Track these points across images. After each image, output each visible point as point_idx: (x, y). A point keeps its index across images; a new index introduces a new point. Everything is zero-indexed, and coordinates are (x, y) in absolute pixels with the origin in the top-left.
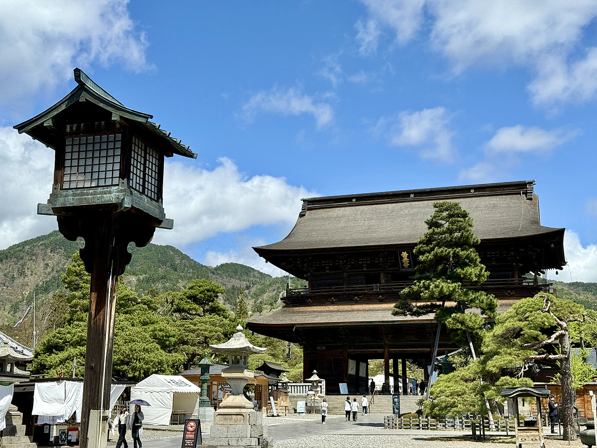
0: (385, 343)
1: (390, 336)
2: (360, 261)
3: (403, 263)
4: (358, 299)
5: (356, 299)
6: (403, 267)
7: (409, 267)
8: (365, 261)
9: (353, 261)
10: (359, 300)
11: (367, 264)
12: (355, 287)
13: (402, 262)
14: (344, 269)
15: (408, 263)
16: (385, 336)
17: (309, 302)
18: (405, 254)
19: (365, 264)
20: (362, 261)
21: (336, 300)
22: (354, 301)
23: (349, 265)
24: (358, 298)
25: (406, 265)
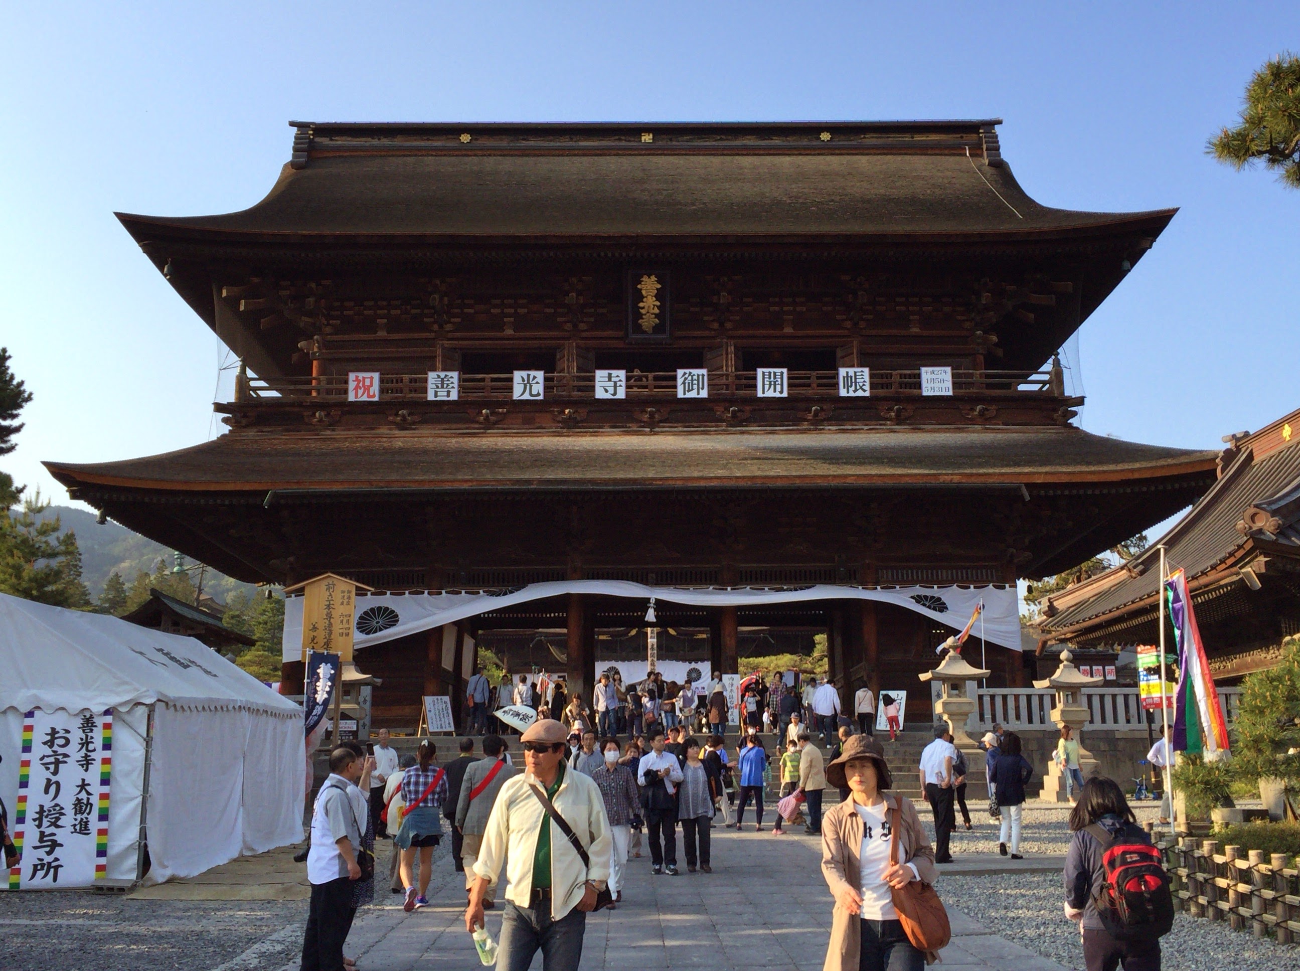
0: (574, 570)
1: (589, 544)
2: (496, 306)
3: (641, 316)
4: (493, 418)
5: (486, 418)
6: (638, 329)
7: (657, 329)
8: (510, 307)
9: (470, 306)
11: (516, 315)
12: (483, 380)
13: (636, 309)
14: (441, 326)
15: (657, 316)
16: (574, 544)
17: (320, 421)
18: (649, 286)
19: (509, 315)
20: (503, 306)
21: (416, 418)
22: (477, 422)
23: (457, 316)
24: (494, 414)
25: (649, 321)
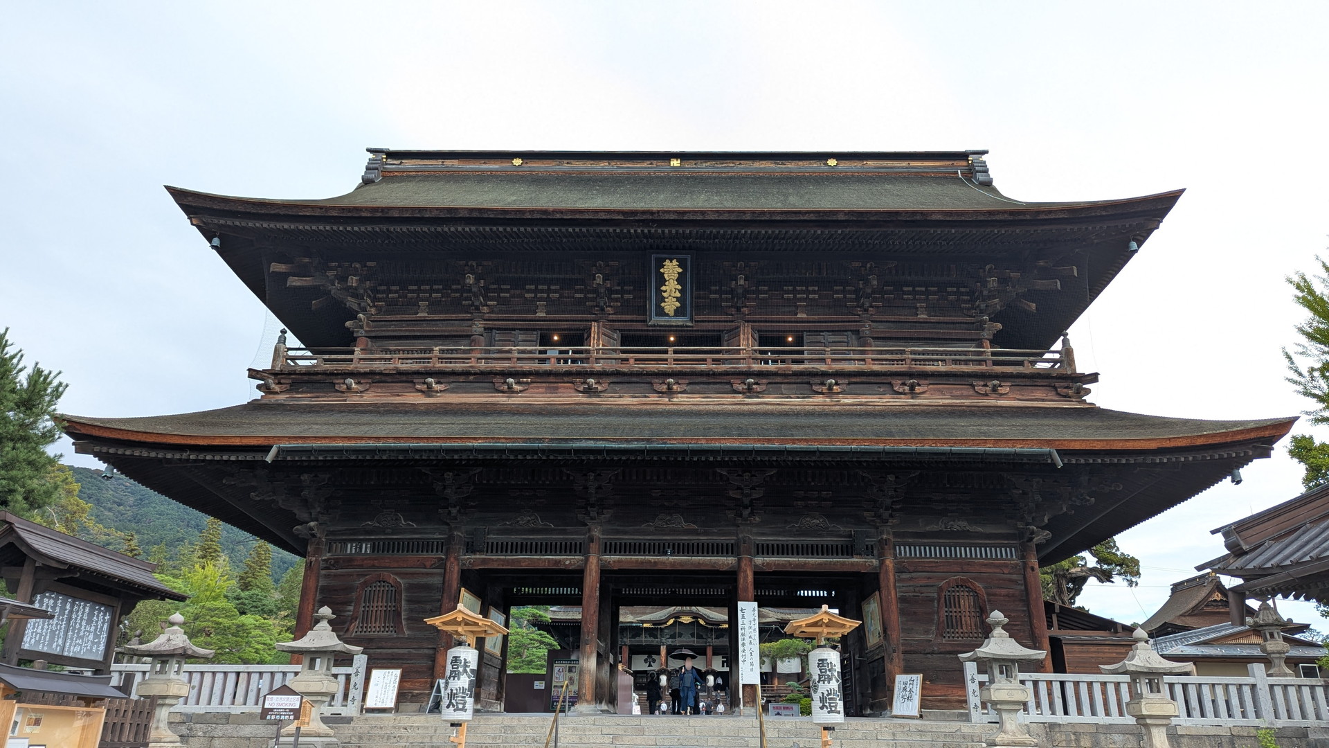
0: (591, 540)
1: (608, 514)
2: (530, 291)
3: (663, 299)
4: (517, 387)
5: (510, 387)
6: (661, 312)
7: (679, 312)
8: (542, 291)
9: (505, 291)
10: (521, 391)
11: (548, 299)
12: (508, 352)
13: (659, 292)
14: (477, 308)
15: (678, 299)
16: (593, 514)
17: (349, 388)
18: (671, 269)
19: (542, 299)
20: (536, 291)
22: (501, 391)
23: (493, 299)
24: (518, 383)
25: (670, 305)
